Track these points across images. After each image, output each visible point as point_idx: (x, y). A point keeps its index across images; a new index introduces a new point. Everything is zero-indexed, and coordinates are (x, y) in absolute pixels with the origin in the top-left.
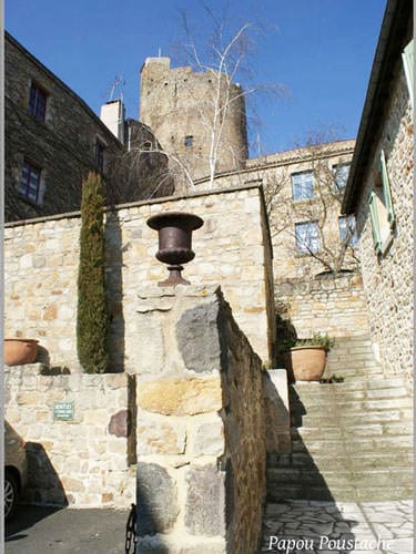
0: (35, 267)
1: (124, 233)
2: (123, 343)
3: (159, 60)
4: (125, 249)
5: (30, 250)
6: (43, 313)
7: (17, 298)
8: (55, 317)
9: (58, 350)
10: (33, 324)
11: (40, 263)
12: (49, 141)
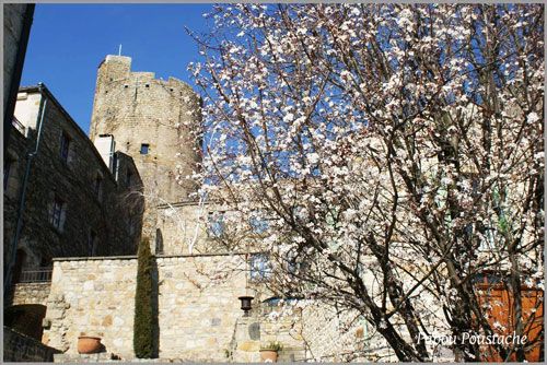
0: (95, 289)
1: (160, 274)
2: (158, 342)
3: (119, 58)
4: (161, 284)
5: (92, 278)
6: (101, 322)
7: (81, 310)
8: (110, 323)
9: (113, 345)
10: (94, 328)
11: (100, 287)
12: (70, 180)
